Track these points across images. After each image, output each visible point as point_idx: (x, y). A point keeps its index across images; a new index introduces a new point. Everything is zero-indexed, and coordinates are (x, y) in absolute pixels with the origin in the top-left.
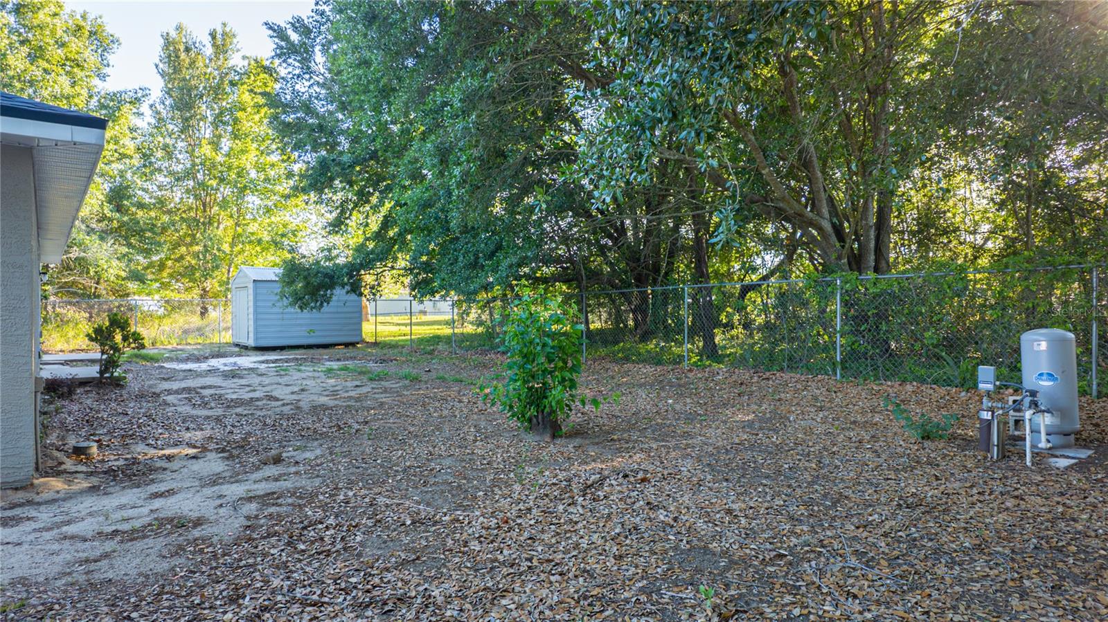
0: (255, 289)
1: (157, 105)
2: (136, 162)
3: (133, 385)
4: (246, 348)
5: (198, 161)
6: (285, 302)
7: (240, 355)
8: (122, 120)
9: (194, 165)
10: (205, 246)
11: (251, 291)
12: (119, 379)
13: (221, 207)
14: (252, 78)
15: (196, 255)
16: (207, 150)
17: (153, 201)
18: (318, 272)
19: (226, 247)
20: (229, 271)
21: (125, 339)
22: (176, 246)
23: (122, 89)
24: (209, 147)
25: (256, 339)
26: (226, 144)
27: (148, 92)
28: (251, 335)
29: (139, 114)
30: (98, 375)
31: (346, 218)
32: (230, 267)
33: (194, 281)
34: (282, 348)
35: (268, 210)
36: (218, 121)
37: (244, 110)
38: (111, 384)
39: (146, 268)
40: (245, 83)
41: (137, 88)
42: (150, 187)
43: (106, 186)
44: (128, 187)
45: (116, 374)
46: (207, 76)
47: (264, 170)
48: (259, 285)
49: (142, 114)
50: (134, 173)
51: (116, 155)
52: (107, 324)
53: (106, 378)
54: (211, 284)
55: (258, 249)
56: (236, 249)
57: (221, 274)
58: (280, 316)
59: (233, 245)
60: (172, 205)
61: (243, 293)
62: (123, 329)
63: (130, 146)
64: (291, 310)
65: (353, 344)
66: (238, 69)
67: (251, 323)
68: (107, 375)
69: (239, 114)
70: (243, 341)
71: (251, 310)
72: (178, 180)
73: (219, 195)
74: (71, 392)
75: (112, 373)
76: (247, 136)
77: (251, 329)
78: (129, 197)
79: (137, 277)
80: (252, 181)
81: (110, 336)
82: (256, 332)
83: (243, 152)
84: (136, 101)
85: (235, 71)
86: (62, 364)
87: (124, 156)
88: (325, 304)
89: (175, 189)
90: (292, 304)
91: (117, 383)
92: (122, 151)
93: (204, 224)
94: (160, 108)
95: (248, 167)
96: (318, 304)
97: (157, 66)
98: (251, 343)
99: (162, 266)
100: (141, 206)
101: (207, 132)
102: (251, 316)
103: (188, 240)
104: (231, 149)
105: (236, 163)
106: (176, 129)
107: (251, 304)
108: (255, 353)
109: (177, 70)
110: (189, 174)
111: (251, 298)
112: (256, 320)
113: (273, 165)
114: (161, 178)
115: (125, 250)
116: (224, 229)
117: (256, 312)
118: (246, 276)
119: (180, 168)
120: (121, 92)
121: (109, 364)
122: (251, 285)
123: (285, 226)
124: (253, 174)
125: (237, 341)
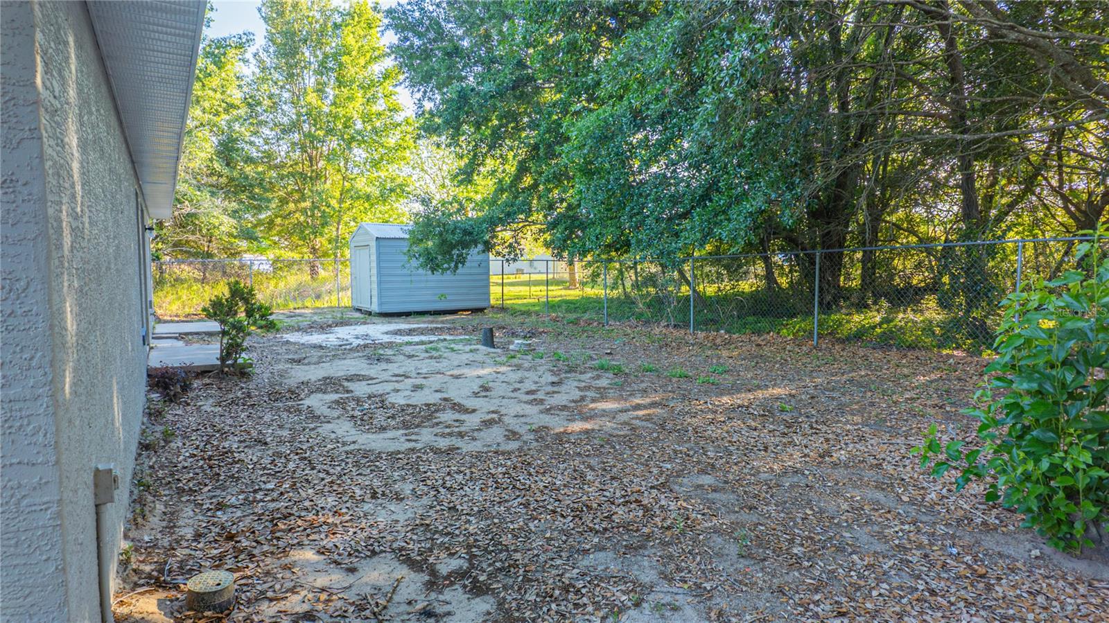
0: (378, 247)
1: (260, 54)
2: (243, 111)
3: (262, 375)
4: (370, 313)
5: (304, 110)
6: (415, 263)
7: (365, 323)
8: (228, 67)
9: (299, 115)
10: (313, 202)
11: (374, 250)
12: (243, 366)
13: (329, 160)
14: (356, 19)
15: (304, 211)
16: (312, 98)
17: (260, 155)
18: (455, 228)
19: (334, 203)
20: (338, 229)
21: (249, 313)
22: (284, 201)
23: (227, 35)
24: (315, 94)
25: (380, 304)
26: (331, 92)
27: (252, 37)
28: (375, 300)
29: (245, 61)
30: (219, 363)
31: (479, 165)
32: (338, 224)
33: (304, 239)
34: (408, 314)
35: (376, 164)
36: (323, 69)
37: (349, 54)
38: (234, 374)
39: (255, 226)
40: (349, 24)
41: (241, 33)
42: (257, 141)
43: (214, 139)
44: (237, 139)
45: (240, 361)
46: (310, 19)
47: (370, 120)
48: (383, 243)
49: (247, 61)
50: (242, 125)
51: (224, 105)
52: (227, 295)
53: (228, 366)
54: (321, 242)
55: (366, 205)
56: (346, 205)
57: (330, 231)
58: (409, 279)
59: (341, 201)
60: (279, 160)
61: (365, 252)
62: (246, 301)
63: (236, 96)
64: (421, 271)
65: (481, 310)
66: (341, 10)
67: (375, 286)
68: (230, 362)
69: (344, 59)
70: (365, 306)
71: (374, 271)
72: (284, 131)
73: (324, 148)
74: (186, 388)
75: (236, 360)
76: (353, 82)
77: (375, 293)
78: (237, 150)
79: (249, 236)
80: (359, 132)
81: (232, 312)
82: (380, 296)
83: (351, 99)
84: (240, 46)
85: (339, 12)
86: (176, 338)
87: (232, 106)
88: (460, 265)
89: (281, 142)
90: (423, 266)
91: (243, 373)
92: (228, 100)
93: (311, 178)
94: (264, 56)
95: (356, 116)
96: (452, 265)
97: (259, 10)
98: (375, 308)
99: (271, 224)
100: (249, 160)
101: (310, 80)
102: (374, 279)
103: (296, 196)
104: (336, 96)
105: (341, 111)
106: (281, 78)
107: (374, 264)
108: (382, 319)
109: (281, 14)
110: (295, 126)
111: (374, 257)
112: (380, 283)
113: (379, 114)
114: (266, 131)
115: (234, 205)
116: (331, 185)
117: (380, 274)
118: (367, 233)
119: (285, 120)
120: (225, 39)
121: (232, 350)
122: (373, 244)
123: (393, 180)
124: (359, 126)
125: (357, 305)
